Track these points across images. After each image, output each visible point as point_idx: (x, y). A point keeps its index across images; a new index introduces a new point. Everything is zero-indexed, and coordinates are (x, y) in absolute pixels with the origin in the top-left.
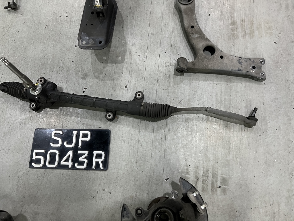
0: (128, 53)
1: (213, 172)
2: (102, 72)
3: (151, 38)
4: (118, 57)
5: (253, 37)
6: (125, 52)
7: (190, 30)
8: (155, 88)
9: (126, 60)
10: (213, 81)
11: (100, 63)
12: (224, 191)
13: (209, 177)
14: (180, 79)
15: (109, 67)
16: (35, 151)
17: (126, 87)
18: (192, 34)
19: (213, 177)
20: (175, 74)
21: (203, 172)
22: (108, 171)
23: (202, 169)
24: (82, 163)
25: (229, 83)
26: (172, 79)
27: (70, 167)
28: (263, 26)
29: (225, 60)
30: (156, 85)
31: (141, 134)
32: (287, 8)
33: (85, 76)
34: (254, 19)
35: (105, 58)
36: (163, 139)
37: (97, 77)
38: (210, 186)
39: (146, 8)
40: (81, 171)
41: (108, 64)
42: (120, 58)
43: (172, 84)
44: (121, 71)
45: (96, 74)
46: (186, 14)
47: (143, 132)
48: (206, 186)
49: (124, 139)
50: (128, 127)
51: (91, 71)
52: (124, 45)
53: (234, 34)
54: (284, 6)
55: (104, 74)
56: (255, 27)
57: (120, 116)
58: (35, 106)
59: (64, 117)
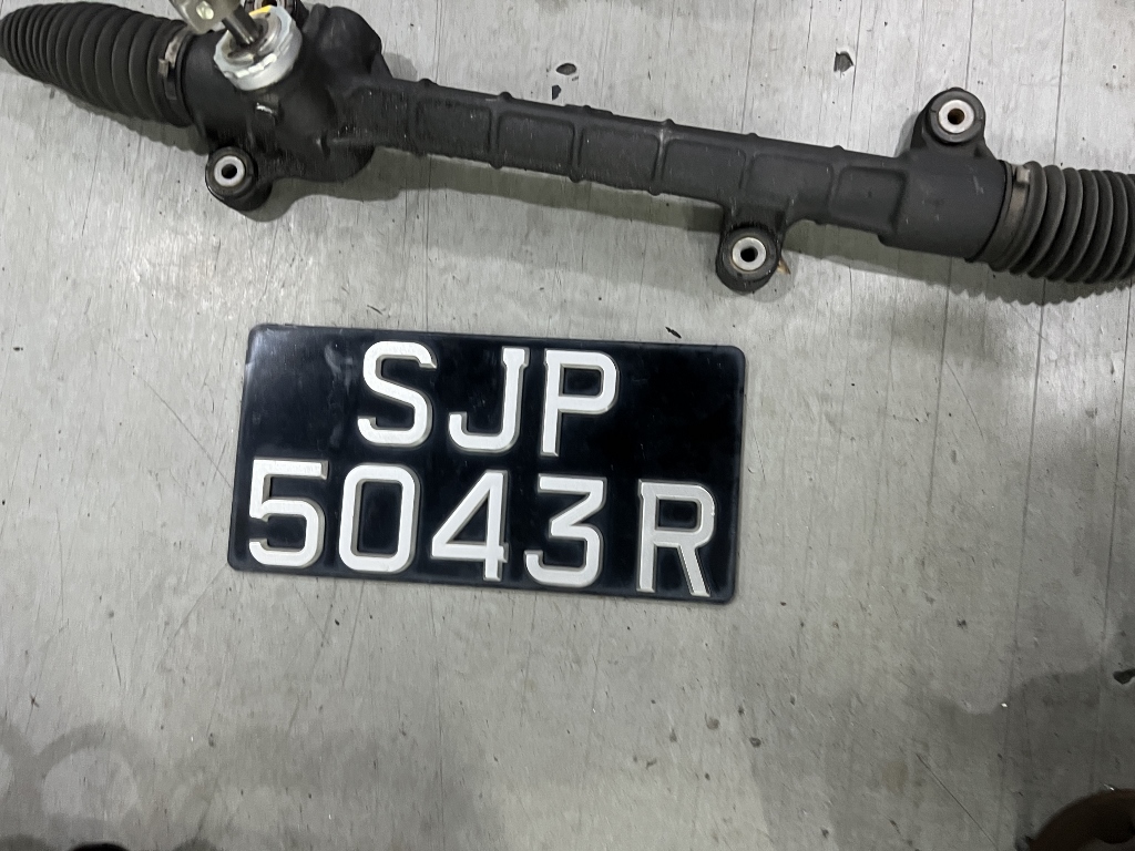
8: (1049, 70)
16: (263, 468)
17: (843, 61)
22: (737, 605)
24: (569, 554)
27: (491, 573)
30: (1052, 51)
40: (562, 599)
57: (802, 257)
58: (246, 174)
59: (434, 253)
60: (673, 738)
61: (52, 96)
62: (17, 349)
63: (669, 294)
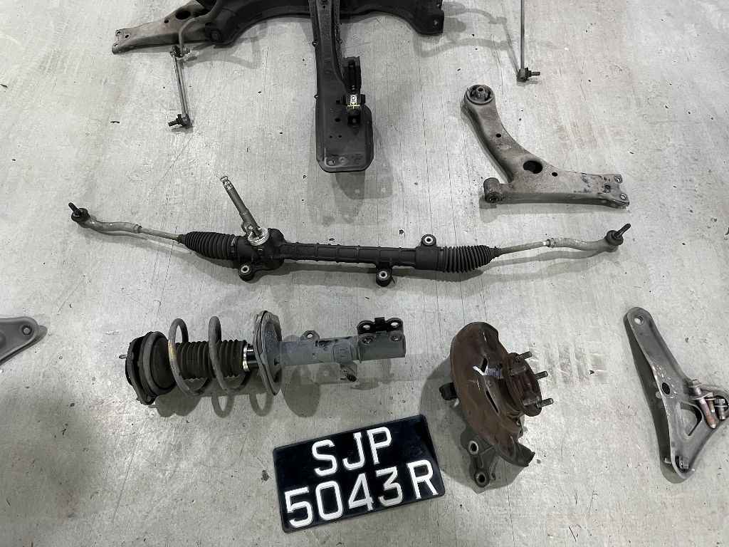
0: (395, 181)
1: (575, 350)
2: (356, 212)
3: (431, 158)
4: (380, 189)
5: (595, 147)
6: (390, 180)
7: (495, 139)
8: (452, 229)
9: (394, 192)
10: (547, 213)
11: (350, 199)
12: (601, 378)
13: (571, 359)
14: (492, 213)
15: (367, 204)
17: (401, 232)
18: (500, 145)
19: (577, 357)
20: (481, 207)
21: (560, 352)
23: (556, 347)
25: (572, 215)
26: (478, 214)
28: (607, 131)
29: (560, 178)
30: (452, 225)
31: (440, 302)
32: (639, 104)
33: (328, 221)
34: (592, 122)
35: (358, 191)
36: (481, 307)
37: (349, 221)
38: (575, 372)
39: (415, 114)
41: (365, 200)
42: (383, 190)
43: (480, 222)
44: (389, 210)
45: (347, 216)
46: (485, 117)
47: (444, 299)
48: (568, 374)
49: (412, 312)
50: (416, 294)
51: (337, 212)
52: (388, 169)
53: (566, 144)
54: (633, 102)
55: (359, 214)
56: (595, 133)
57: (398, 277)
59: (301, 286)
60: (381, 404)
63: (365, 289)
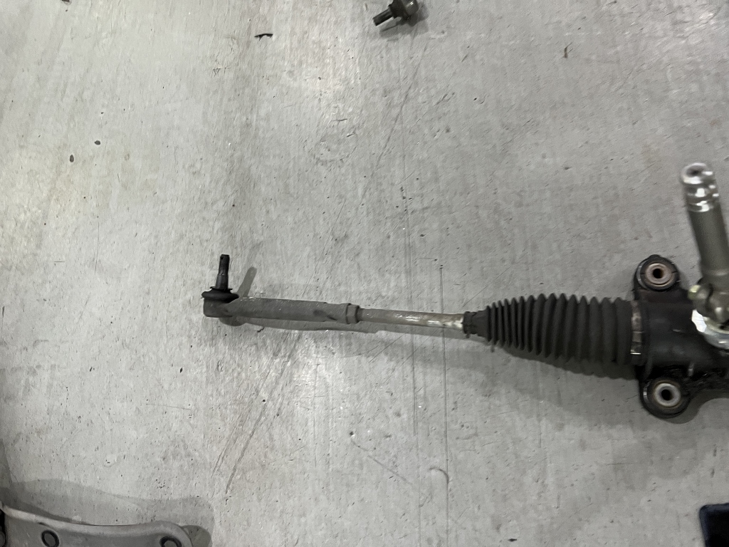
58: (683, 396)
61: (493, 351)
62: (512, 540)
